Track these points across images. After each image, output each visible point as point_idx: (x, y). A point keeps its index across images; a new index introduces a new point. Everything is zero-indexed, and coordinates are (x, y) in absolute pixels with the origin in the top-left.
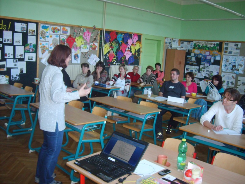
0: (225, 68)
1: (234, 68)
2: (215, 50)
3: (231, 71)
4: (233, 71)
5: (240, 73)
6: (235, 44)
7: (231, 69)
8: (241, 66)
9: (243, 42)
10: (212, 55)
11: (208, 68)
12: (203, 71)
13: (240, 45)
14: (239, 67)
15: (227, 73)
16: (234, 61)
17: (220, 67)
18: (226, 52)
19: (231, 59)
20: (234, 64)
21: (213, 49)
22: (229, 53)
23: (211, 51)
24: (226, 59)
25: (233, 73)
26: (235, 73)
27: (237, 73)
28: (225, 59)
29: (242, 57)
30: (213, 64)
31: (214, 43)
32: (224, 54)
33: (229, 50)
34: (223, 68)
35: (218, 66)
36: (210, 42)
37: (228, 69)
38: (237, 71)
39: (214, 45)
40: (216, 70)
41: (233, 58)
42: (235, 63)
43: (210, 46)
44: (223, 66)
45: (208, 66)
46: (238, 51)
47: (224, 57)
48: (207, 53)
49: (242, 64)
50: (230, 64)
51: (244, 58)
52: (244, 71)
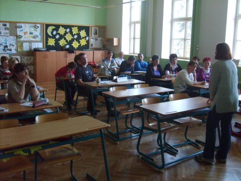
1: (6, 49)
3: (3, 52)
4: (5, 52)
5: (13, 52)
6: (3, 24)
7: (3, 50)
8: (13, 46)
9: (11, 21)
13: (8, 25)
16: (5, 41)
19: (1, 39)
20: (5, 45)
26: (7, 53)
27: (10, 53)
29: (13, 37)
38: (10, 51)
41: (3, 38)
42: (6, 43)
46: (7, 31)
49: (14, 44)
50: (1, 45)
51: (15, 37)
52: (17, 50)
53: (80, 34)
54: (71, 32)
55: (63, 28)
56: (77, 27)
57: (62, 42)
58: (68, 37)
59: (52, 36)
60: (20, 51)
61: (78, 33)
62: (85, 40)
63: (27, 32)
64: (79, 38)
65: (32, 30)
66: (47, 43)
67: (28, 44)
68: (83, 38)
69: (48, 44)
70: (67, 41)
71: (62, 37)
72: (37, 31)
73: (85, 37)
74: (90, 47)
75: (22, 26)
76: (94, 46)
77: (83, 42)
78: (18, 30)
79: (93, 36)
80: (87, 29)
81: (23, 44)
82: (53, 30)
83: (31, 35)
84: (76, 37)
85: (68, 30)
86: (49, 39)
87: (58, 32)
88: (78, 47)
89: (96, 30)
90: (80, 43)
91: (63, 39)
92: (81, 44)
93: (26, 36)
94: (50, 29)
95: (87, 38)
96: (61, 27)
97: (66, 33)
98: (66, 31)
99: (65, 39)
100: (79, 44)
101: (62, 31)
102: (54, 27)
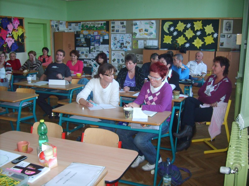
0: (114, 46)
1: (122, 46)
2: (103, 30)
3: (120, 49)
4: (122, 49)
5: (128, 50)
6: (121, 22)
8: (129, 43)
9: (128, 19)
10: (101, 35)
11: (98, 48)
12: (94, 52)
13: (125, 22)
14: (127, 44)
15: (117, 52)
16: (122, 38)
17: (109, 46)
18: (113, 31)
19: (119, 37)
20: (122, 42)
21: (100, 29)
22: (116, 32)
23: (99, 31)
24: (114, 38)
25: (122, 51)
26: (123, 50)
28: (113, 38)
29: (129, 34)
30: (103, 43)
31: (101, 22)
32: (112, 32)
33: (116, 28)
34: (112, 46)
35: (107, 46)
36: (97, 22)
37: (117, 47)
38: (126, 49)
39: (102, 24)
40: (106, 49)
42: (123, 40)
43: (97, 26)
44: (112, 44)
45: (98, 46)
46: (124, 29)
47: (112, 36)
48: (96, 33)
49: (130, 41)
50: (118, 42)
51: (131, 35)
52: (132, 47)
53: (204, 29)
54: (192, 28)
55: (183, 23)
56: (201, 21)
57: (181, 41)
58: (189, 34)
59: (168, 33)
60: (135, 48)
61: (202, 28)
62: (212, 37)
63: (142, 29)
64: (203, 35)
65: (148, 27)
66: (162, 40)
67: (143, 41)
68: (209, 35)
69: (164, 42)
70: (186, 38)
71: (180, 34)
72: (152, 28)
73: (213, 34)
74: (219, 46)
75: (136, 23)
76: (225, 46)
77: (209, 40)
78: (134, 27)
79: (224, 32)
80: (215, 23)
81: (138, 41)
82: (170, 26)
83: (146, 32)
84: (199, 33)
85: (189, 25)
86: (165, 36)
87: (176, 28)
88: (201, 46)
89: (230, 24)
90: (205, 41)
91: (182, 36)
92: (205, 43)
93: (141, 33)
94: (167, 25)
95: (215, 35)
96: (180, 22)
97: (186, 29)
98: (185, 27)
99: (184, 36)
100: (203, 43)
101: (181, 26)
102: (171, 23)
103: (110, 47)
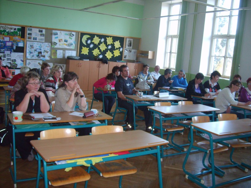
0: (30, 55)
1: (40, 55)
2: (17, 35)
3: (37, 58)
4: (39, 58)
5: (47, 59)
6: (39, 30)
7: (37, 56)
8: (47, 52)
9: (47, 28)
10: (14, 41)
11: (9, 56)
12: (3, 60)
13: (44, 32)
14: (46, 53)
15: (33, 61)
16: (39, 47)
17: (24, 54)
18: (29, 38)
19: (36, 45)
20: (40, 51)
21: (14, 34)
22: (33, 39)
23: (11, 37)
24: (31, 46)
25: (39, 60)
26: (41, 60)
27: (43, 60)
28: (29, 46)
29: (47, 43)
30: (16, 51)
31: (14, 27)
32: (27, 40)
33: (33, 36)
34: (28, 55)
35: (22, 54)
36: (8, 26)
37: (33, 56)
38: (44, 58)
39: (15, 29)
40: (20, 58)
41: (38, 44)
42: (41, 49)
43: (9, 30)
44: (28, 53)
45: (9, 53)
46: (43, 38)
47: (28, 44)
48: (7, 39)
49: (48, 51)
50: (35, 50)
51: (50, 44)
52: (50, 57)
53: (114, 44)
54: (105, 42)
55: (98, 38)
56: (112, 38)
57: (96, 52)
58: (102, 47)
59: (86, 44)
60: (53, 58)
61: (113, 43)
62: (119, 51)
63: (62, 40)
64: (113, 49)
65: (67, 38)
66: (80, 51)
67: (62, 51)
68: (117, 49)
69: (82, 53)
70: (100, 51)
71: (96, 46)
72: (71, 39)
73: (119, 48)
74: (123, 58)
75: (57, 33)
76: (127, 58)
77: (117, 53)
78: (54, 37)
79: (127, 47)
80: (121, 40)
81: (57, 51)
82: (88, 39)
83: (66, 43)
84: (110, 47)
85: (103, 40)
86: (83, 47)
87: (93, 41)
88: (111, 57)
89: (131, 42)
90: (114, 54)
91: (97, 48)
92: (114, 55)
93: (61, 43)
94: (85, 38)
95: (121, 50)
96: (96, 36)
97: (100, 43)
98: (100, 41)
99: (99, 49)
100: (113, 55)
101: (96, 40)
102: (88, 36)
103: (25, 56)
